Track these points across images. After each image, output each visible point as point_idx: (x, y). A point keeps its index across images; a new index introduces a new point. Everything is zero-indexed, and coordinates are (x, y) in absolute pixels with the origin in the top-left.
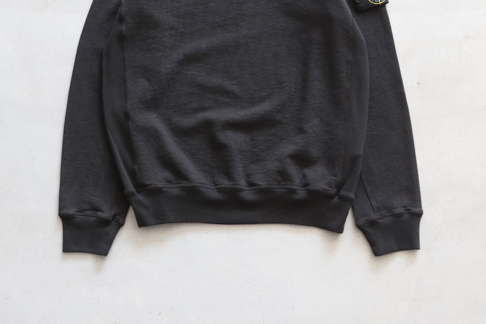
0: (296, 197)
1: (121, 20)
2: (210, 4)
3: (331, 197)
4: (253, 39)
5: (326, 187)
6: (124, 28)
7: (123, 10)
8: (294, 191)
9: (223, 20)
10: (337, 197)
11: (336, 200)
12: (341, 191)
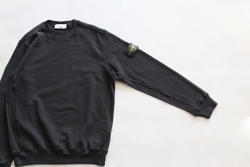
0: (85, 153)
1: (13, 82)
2: (50, 74)
3: (99, 151)
4: (67, 88)
5: (96, 147)
6: (14, 85)
7: (14, 78)
8: (84, 150)
9: (55, 81)
10: (101, 151)
11: (101, 152)
12: (103, 148)
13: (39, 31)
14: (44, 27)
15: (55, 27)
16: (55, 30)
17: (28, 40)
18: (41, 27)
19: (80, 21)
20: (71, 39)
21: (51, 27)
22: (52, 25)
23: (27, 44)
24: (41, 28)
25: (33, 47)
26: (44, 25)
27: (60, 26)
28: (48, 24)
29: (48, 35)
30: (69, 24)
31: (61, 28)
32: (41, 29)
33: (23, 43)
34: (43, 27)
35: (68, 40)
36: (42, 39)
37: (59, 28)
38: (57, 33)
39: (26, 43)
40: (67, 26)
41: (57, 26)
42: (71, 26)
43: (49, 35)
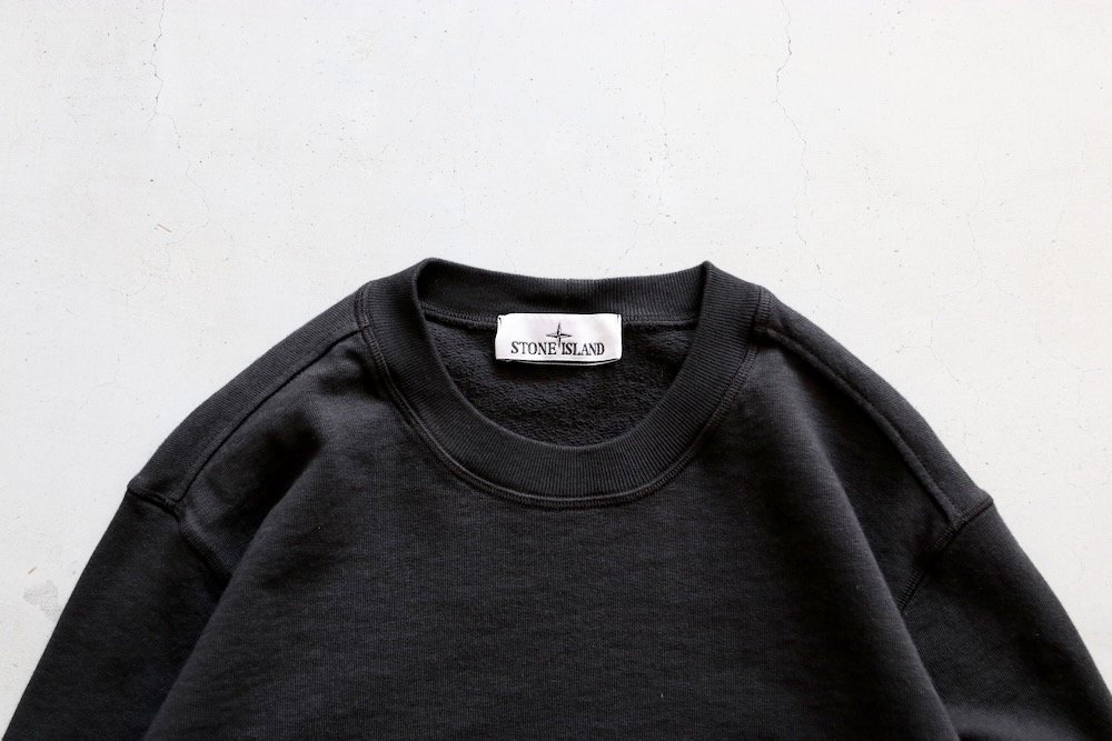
13: (331, 386)
14: (386, 343)
15: (503, 351)
16: (491, 383)
17: (211, 483)
18: (349, 343)
19: (766, 291)
20: (673, 487)
21: (458, 335)
22: (469, 310)
23: (208, 528)
24: (352, 355)
25: (271, 583)
26: (382, 318)
27: (559, 335)
28: (422, 306)
29: (428, 434)
30: (646, 315)
31: (559, 356)
32: (349, 366)
33: (169, 510)
34: (375, 344)
35: (638, 498)
36: (360, 478)
37: (539, 357)
38: (514, 415)
39: (192, 522)
40: (628, 332)
41: (518, 335)
42: (673, 335)
43: (429, 426)
